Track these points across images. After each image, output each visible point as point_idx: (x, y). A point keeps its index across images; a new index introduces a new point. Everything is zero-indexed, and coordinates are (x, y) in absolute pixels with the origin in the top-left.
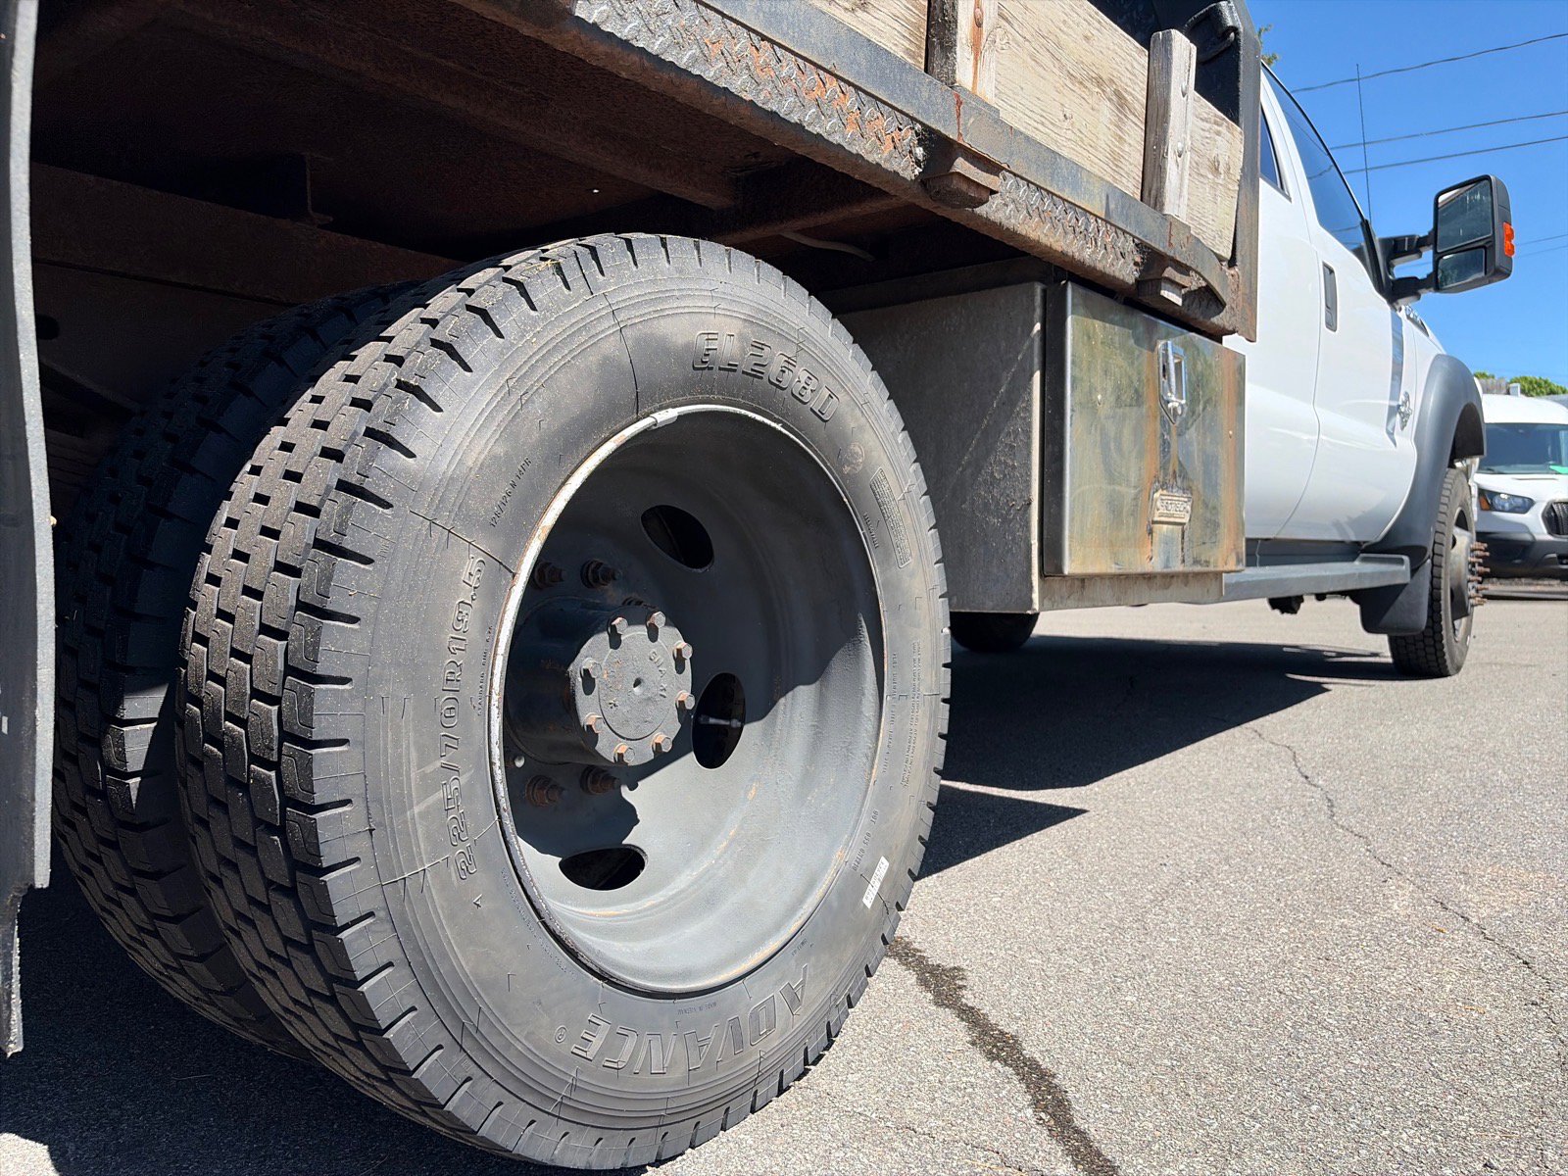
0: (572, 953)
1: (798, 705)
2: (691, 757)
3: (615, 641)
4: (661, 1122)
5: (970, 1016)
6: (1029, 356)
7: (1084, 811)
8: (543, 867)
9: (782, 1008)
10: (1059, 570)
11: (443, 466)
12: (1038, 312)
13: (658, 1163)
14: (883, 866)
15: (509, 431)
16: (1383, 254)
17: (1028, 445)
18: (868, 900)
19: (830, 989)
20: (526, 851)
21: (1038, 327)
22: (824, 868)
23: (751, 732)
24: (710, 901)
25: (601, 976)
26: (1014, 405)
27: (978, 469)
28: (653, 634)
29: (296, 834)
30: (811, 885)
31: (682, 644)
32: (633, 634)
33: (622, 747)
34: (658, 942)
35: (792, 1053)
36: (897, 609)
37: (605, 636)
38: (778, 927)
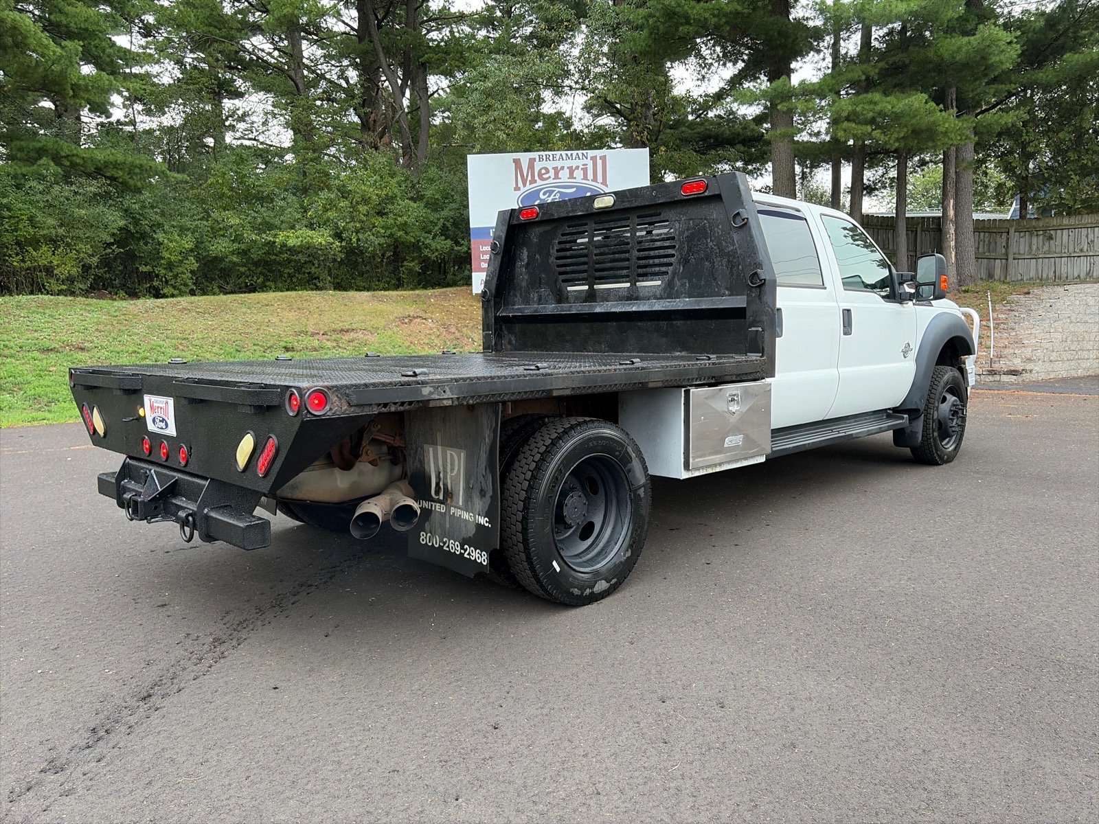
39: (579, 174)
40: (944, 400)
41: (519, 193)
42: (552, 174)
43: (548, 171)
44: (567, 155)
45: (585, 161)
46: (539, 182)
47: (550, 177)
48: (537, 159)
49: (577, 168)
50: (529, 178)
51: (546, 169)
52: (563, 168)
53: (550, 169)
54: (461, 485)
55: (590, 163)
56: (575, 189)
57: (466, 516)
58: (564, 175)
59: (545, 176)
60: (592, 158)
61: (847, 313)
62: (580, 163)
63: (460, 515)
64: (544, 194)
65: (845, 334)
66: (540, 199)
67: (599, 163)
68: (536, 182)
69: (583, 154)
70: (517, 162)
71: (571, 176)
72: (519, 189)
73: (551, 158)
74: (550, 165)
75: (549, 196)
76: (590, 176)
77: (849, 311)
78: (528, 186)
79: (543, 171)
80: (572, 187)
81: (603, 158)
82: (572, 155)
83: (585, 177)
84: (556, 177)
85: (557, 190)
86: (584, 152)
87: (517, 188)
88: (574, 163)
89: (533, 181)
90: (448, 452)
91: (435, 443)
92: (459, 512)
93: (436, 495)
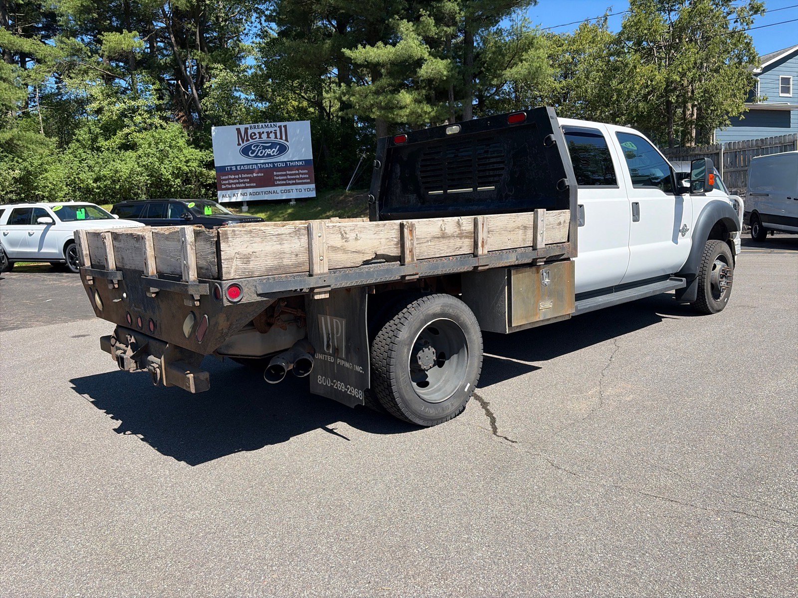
0: (419, 397)
1: (454, 358)
2: (437, 366)
3: (423, 351)
4: (432, 420)
5: (487, 410)
6: (505, 283)
7: (541, 368)
8: (414, 384)
9: (450, 406)
10: (511, 326)
11: (403, 339)
12: (506, 274)
13: (432, 426)
14: (469, 385)
15: (410, 333)
16: (676, 178)
17: (505, 300)
18: (466, 390)
19: (459, 404)
20: (413, 383)
21: (506, 277)
22: (458, 385)
23: (447, 362)
24: (439, 390)
25: (423, 400)
26: (502, 292)
27: (496, 304)
28: (429, 349)
29: (388, 383)
30: (456, 388)
31: (434, 350)
32: (426, 350)
33: (425, 367)
34: (432, 396)
35: (452, 413)
36: (470, 342)
37: (422, 351)
38: (450, 394)
39: (272, 136)
40: (715, 266)
41: (240, 147)
42: (258, 136)
43: (255, 134)
44: (265, 125)
45: (275, 128)
46: (251, 141)
47: (256, 138)
48: (249, 128)
49: (271, 132)
50: (245, 139)
51: (254, 133)
52: (263, 133)
53: (257, 133)
54: (344, 343)
55: (278, 130)
56: (270, 144)
57: (347, 365)
58: (264, 136)
59: (254, 137)
60: (279, 127)
61: (636, 205)
62: (272, 129)
63: (344, 365)
64: (254, 147)
65: (634, 221)
66: (252, 150)
67: (283, 129)
68: (249, 140)
69: (274, 125)
70: (238, 130)
71: (268, 137)
72: (240, 145)
73: (257, 127)
74: (256, 131)
75: (257, 148)
76: (278, 136)
77: (637, 203)
78: (245, 143)
79: (253, 135)
80: (269, 143)
81: (285, 127)
82: (268, 125)
83: (276, 137)
84: (260, 137)
85: (261, 144)
86: (275, 123)
87: (239, 144)
88: (269, 130)
89: (248, 140)
90: (334, 320)
91: (325, 314)
92: (342, 362)
93: (327, 349)
